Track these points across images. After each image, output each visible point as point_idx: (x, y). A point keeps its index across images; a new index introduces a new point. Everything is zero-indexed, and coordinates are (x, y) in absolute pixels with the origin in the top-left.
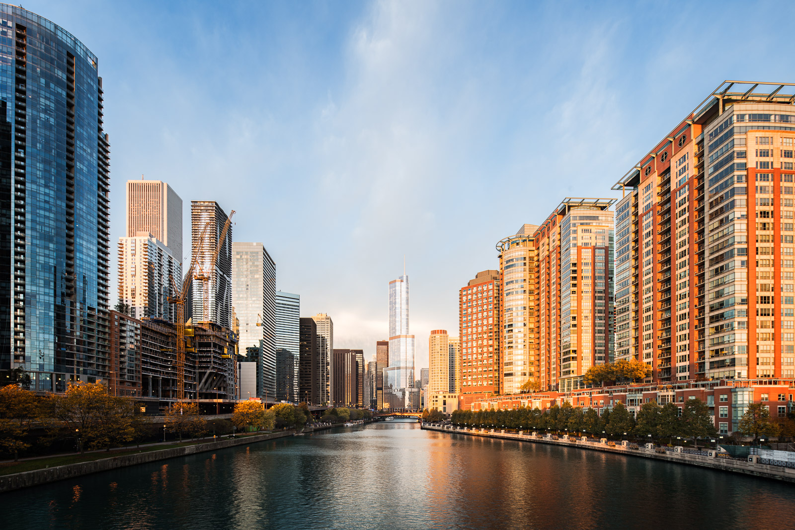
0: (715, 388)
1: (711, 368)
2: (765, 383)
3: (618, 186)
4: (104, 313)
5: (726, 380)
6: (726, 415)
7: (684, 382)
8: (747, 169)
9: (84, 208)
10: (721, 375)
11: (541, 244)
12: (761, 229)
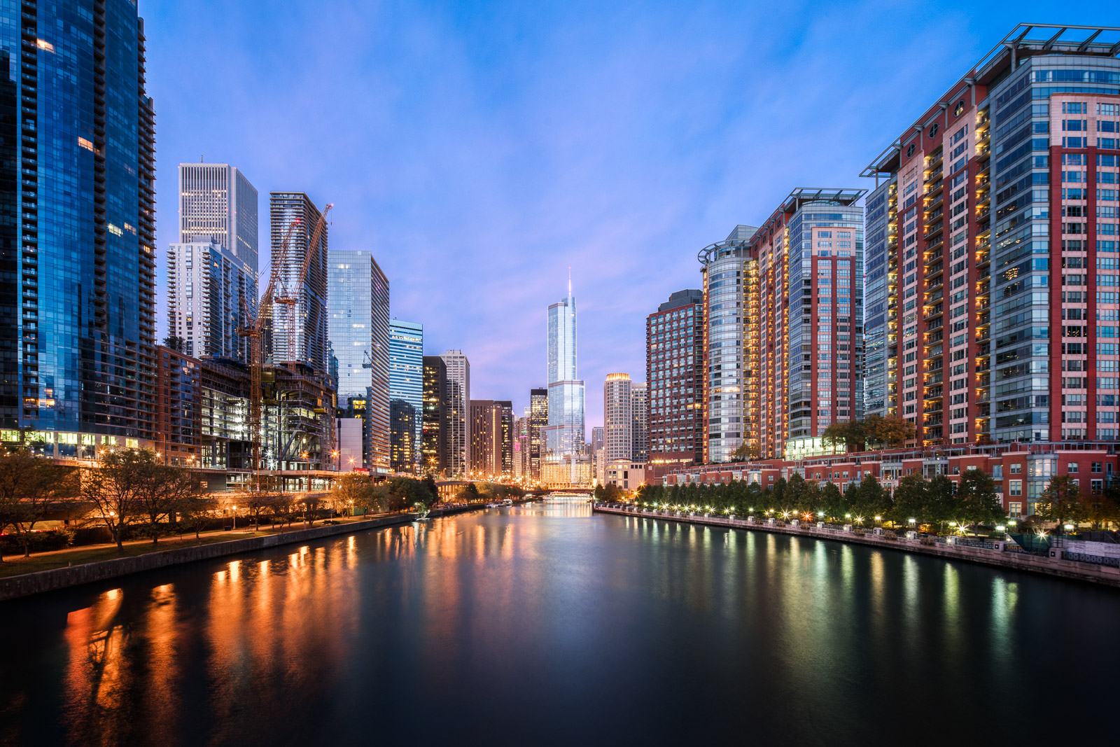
0: (1003, 454)
1: (998, 427)
2: (1074, 448)
3: (869, 171)
4: (149, 350)
5: (1019, 444)
6: (1018, 492)
7: (960, 446)
8: (1050, 148)
9: (120, 202)
10: (1013, 436)
11: (761, 252)
12: (1069, 232)
